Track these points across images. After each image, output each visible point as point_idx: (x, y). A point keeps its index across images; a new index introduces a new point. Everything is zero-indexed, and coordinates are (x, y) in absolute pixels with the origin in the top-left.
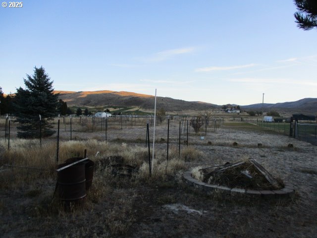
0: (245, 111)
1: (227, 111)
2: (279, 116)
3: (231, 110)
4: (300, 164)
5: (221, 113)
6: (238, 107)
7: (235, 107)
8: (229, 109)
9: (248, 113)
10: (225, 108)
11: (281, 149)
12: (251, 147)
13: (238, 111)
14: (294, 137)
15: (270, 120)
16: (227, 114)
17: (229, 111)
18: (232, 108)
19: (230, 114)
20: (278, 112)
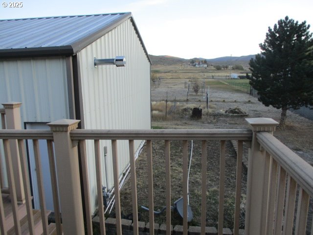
0: (212, 65)
1: (195, 65)
2: (243, 70)
3: (199, 64)
4: (252, 109)
5: (189, 67)
6: (205, 62)
7: (202, 62)
8: (197, 63)
9: (214, 67)
10: (193, 62)
11: (245, 103)
12: (231, 102)
13: (206, 66)
14: (252, 95)
15: (236, 77)
16: (195, 68)
17: (197, 66)
18: (199, 62)
19: (198, 69)
20: (242, 65)
